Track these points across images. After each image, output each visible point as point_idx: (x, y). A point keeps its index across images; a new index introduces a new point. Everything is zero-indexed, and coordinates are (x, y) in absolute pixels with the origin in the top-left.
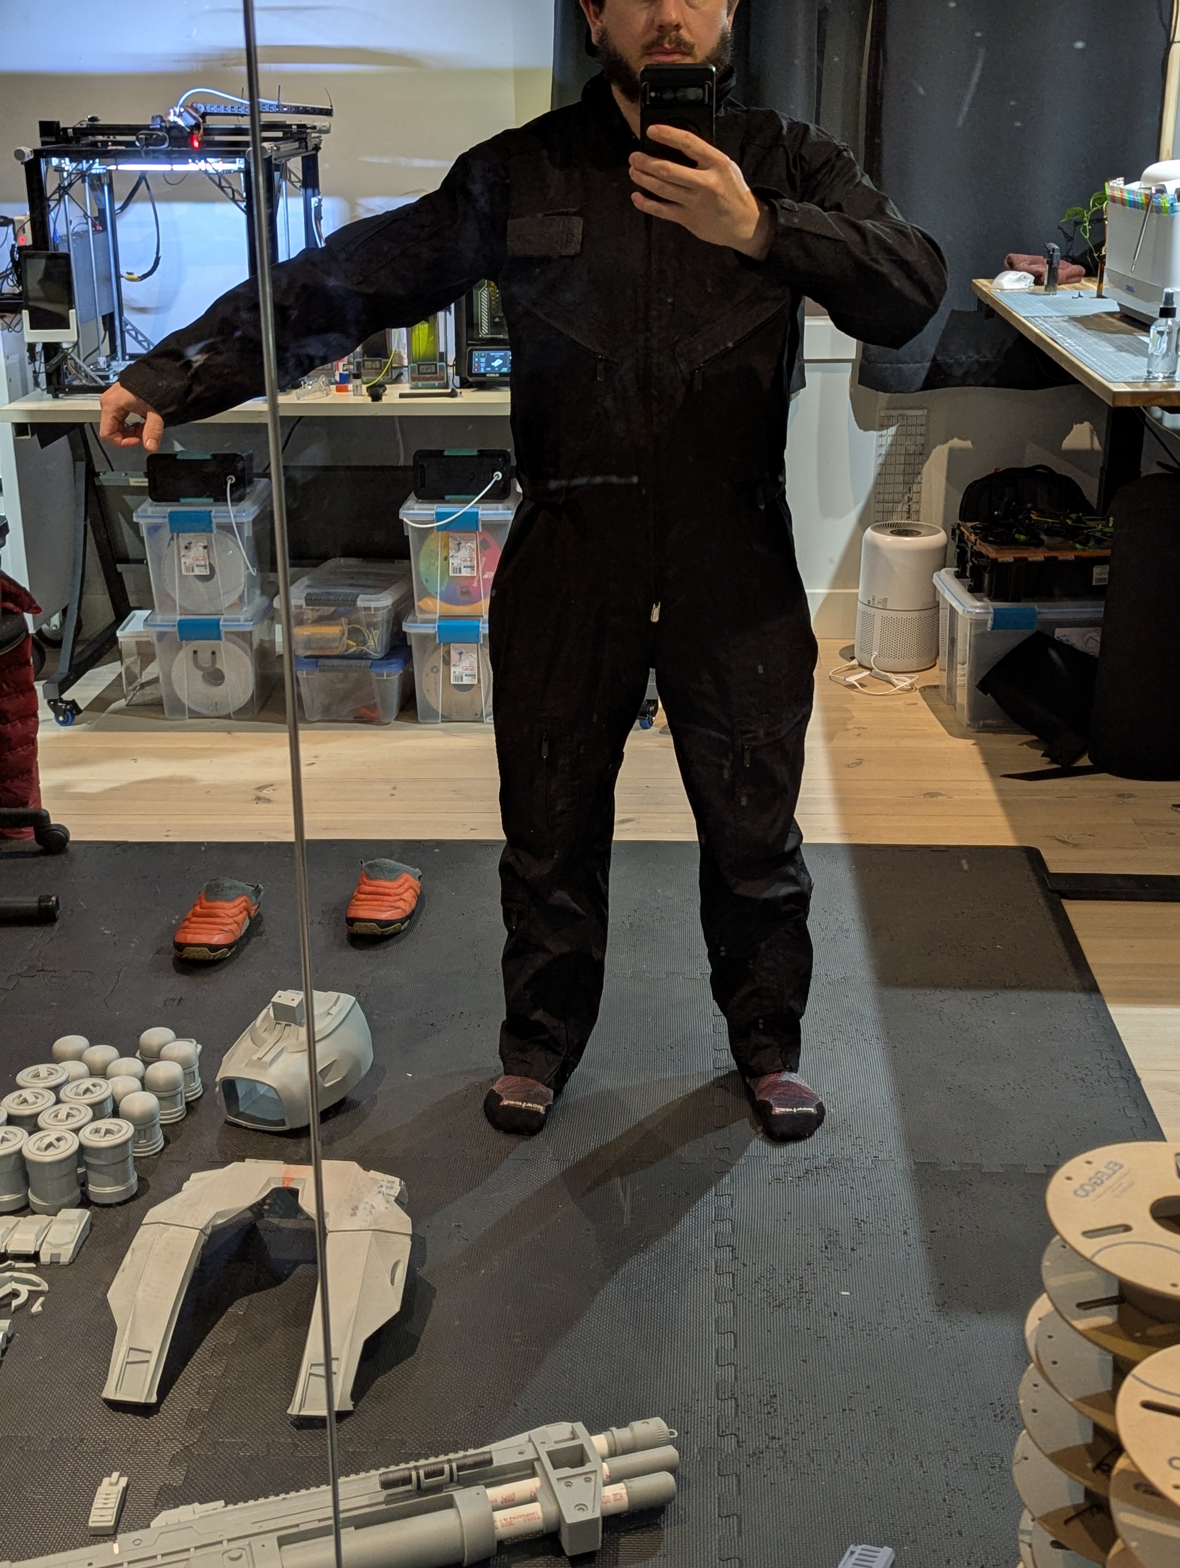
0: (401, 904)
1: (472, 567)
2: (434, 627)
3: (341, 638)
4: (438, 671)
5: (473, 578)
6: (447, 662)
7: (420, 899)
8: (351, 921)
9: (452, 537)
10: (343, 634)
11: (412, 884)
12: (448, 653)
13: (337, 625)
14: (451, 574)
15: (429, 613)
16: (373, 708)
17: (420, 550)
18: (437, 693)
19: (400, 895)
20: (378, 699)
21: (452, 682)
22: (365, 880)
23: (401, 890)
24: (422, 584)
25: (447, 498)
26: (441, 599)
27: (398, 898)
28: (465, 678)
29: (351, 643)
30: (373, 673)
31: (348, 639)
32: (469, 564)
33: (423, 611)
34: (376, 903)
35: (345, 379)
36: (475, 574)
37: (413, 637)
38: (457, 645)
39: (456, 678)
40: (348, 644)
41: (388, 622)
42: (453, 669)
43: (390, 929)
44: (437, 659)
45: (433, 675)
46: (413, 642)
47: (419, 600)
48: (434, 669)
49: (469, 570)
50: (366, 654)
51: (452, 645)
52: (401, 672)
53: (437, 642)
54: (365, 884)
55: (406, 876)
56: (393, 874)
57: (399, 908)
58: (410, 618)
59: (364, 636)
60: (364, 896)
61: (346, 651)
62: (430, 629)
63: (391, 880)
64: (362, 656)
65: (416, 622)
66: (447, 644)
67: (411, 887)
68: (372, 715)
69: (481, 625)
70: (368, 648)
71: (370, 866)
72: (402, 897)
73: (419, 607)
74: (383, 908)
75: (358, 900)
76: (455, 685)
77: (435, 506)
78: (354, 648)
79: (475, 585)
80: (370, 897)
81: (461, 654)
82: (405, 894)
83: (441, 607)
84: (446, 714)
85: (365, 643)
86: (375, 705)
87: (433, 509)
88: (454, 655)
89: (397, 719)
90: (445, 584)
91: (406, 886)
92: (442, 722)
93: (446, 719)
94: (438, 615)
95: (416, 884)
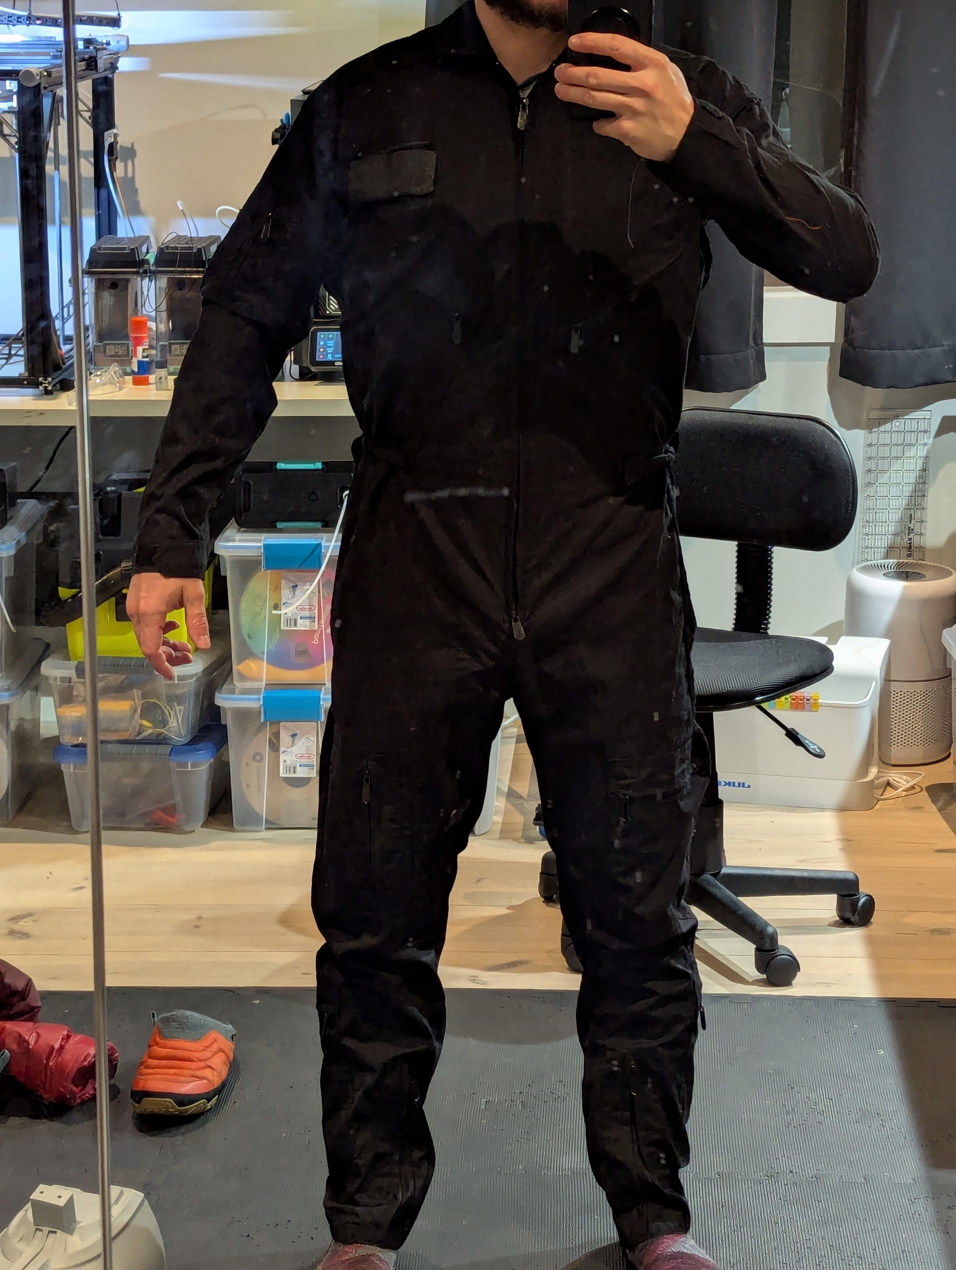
0: (208, 1073)
1: (312, 618)
2: (259, 699)
3: (132, 717)
4: (262, 759)
5: (314, 631)
6: (275, 746)
7: (234, 1067)
8: (139, 1095)
9: (285, 578)
10: (135, 711)
11: (222, 1046)
12: (277, 735)
13: (126, 699)
14: (283, 628)
15: (252, 680)
16: (171, 810)
17: (241, 596)
18: (260, 791)
19: (205, 1060)
20: (178, 799)
21: (281, 775)
22: (158, 1039)
23: (208, 1054)
24: (244, 643)
25: (280, 525)
26: (267, 661)
27: (203, 1064)
28: (299, 769)
29: (145, 723)
30: (173, 764)
31: (141, 717)
32: (307, 614)
33: (243, 678)
34: (173, 1071)
35: (145, 368)
36: (316, 628)
37: (229, 715)
38: (289, 724)
39: (288, 769)
40: (141, 725)
41: (197, 695)
42: (282, 757)
43: (191, 1108)
44: (262, 742)
45: (256, 764)
46: (228, 720)
47: (239, 663)
48: (258, 757)
49: (307, 622)
50: (165, 738)
51: (281, 724)
52: (212, 760)
53: (262, 720)
54: (157, 1044)
55: (214, 1035)
56: (197, 1031)
57: (204, 1078)
58: (226, 686)
59: (163, 712)
60: (156, 1062)
61: (139, 734)
62: (253, 703)
63: (194, 1040)
64: (159, 740)
65: (234, 693)
66: (275, 723)
67: (221, 1050)
68: (170, 819)
69: (322, 696)
70: (169, 730)
71: (166, 1020)
72: (209, 1063)
73: (239, 673)
74: (183, 1079)
75: (147, 1067)
76: (286, 780)
77: (263, 536)
78: (149, 729)
79: (316, 641)
80: (164, 1062)
81: (294, 736)
82: (213, 1060)
83: (268, 671)
84: (270, 819)
85: (164, 723)
86: (174, 806)
87: (260, 541)
88: (285, 737)
89: (205, 825)
90: (275, 641)
91: (214, 1048)
92: (267, 829)
93: (272, 826)
94: (264, 683)
95: (228, 1046)
